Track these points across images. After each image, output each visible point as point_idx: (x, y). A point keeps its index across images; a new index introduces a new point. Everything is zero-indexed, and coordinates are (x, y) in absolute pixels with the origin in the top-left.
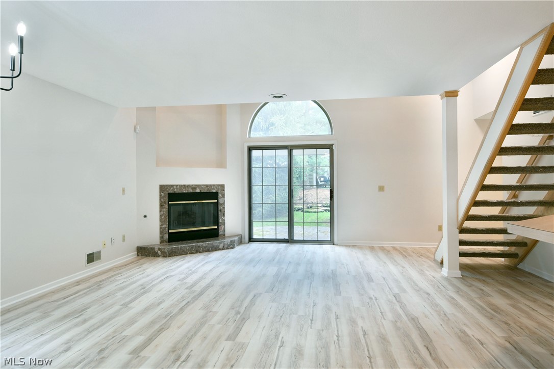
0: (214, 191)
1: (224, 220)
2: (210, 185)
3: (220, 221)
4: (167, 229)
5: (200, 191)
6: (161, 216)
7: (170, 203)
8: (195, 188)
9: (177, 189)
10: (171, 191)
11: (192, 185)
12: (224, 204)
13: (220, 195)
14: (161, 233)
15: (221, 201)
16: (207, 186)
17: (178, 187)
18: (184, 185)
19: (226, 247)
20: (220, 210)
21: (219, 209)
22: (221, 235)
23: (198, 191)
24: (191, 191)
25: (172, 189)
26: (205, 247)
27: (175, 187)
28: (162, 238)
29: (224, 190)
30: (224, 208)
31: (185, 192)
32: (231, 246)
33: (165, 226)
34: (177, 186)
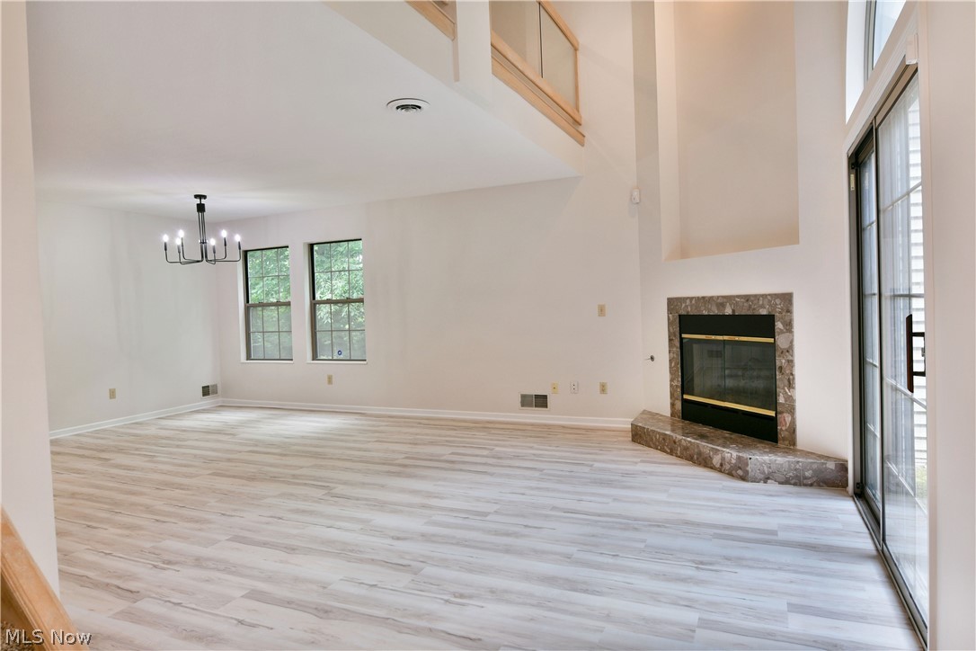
0: (764, 312)
1: (791, 400)
2: (755, 296)
3: (781, 400)
4: (679, 390)
5: (733, 311)
6: (670, 361)
7: (684, 336)
8: (722, 305)
9: (691, 306)
10: (684, 313)
11: (718, 297)
12: (790, 350)
13: (779, 325)
14: (672, 395)
15: (781, 341)
16: (747, 298)
17: (693, 302)
18: (703, 298)
19: (727, 467)
20: (781, 368)
21: (778, 364)
22: (784, 439)
23: (728, 311)
24: (715, 311)
25: (683, 305)
26: (686, 449)
27: (688, 301)
28: (673, 405)
29: (789, 311)
30: (791, 362)
31: (705, 313)
32: (740, 472)
33: (675, 383)
34: (691, 299)
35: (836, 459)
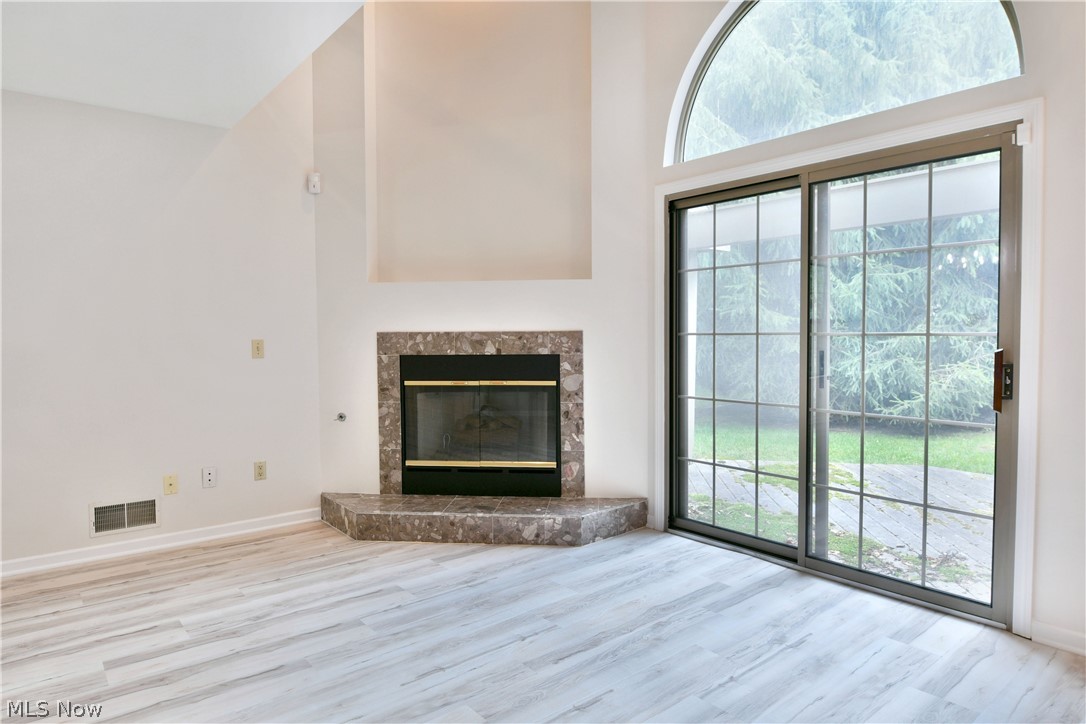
0: (545, 351)
1: (580, 446)
2: (532, 333)
3: (566, 447)
4: (398, 456)
5: (498, 350)
6: (382, 419)
7: (407, 383)
8: (481, 343)
9: (426, 344)
10: (407, 352)
11: (473, 333)
12: (579, 392)
13: (565, 366)
14: (383, 464)
15: (568, 384)
16: (520, 335)
17: (429, 338)
18: (447, 334)
19: (547, 536)
20: (567, 413)
21: (563, 408)
22: (569, 491)
23: (490, 350)
24: (467, 350)
25: (410, 343)
26: (473, 529)
27: (419, 339)
28: (385, 478)
29: (579, 350)
30: (580, 406)
31: (450, 352)
32: (568, 538)
33: (392, 447)
34: (425, 335)
35: (640, 499)
